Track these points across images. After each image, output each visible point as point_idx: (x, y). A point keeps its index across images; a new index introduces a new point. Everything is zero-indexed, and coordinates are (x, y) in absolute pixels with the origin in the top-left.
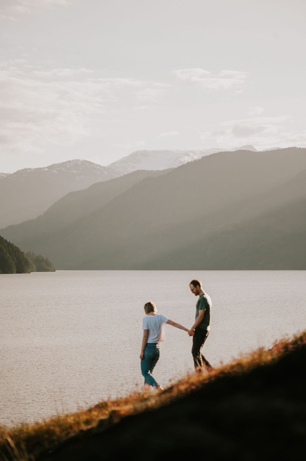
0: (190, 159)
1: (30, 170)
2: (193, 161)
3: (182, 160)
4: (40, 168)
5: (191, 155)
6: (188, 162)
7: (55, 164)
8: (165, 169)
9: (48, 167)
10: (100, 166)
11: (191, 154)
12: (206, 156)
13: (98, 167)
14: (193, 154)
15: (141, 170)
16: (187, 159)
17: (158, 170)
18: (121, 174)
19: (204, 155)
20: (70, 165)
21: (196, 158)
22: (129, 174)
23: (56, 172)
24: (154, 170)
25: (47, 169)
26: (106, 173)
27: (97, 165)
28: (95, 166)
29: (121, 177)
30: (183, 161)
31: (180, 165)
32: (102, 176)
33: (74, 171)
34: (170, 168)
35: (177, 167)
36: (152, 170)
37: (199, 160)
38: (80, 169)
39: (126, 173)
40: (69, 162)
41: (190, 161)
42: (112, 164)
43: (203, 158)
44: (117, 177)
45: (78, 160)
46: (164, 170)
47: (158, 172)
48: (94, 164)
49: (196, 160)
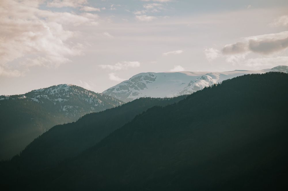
0: (208, 83)
1: (4, 98)
2: (211, 85)
3: (197, 85)
4: (17, 96)
5: (209, 79)
6: (206, 88)
7: (35, 90)
8: (176, 96)
9: (26, 95)
10: (93, 93)
11: (209, 77)
12: (228, 79)
13: (90, 94)
14: (211, 78)
15: (145, 97)
16: (203, 84)
17: (167, 98)
18: (120, 103)
19: (226, 79)
20: (55, 91)
21: (215, 82)
22: (130, 102)
23: (37, 100)
24: (161, 98)
25: (25, 97)
26: (101, 101)
27: (90, 91)
28: (87, 92)
29: (119, 106)
30: (199, 86)
31: (195, 91)
32: (96, 105)
33: (60, 100)
34: (182, 95)
35: (191, 94)
36: (160, 98)
37: (219, 85)
38: (68, 96)
39: (126, 102)
40: (54, 87)
41: (207, 86)
42: (108, 90)
43: (224, 82)
44: (114, 106)
45: (64, 86)
46: (175, 98)
47: (166, 100)
48: (86, 90)
49: (215, 85)
